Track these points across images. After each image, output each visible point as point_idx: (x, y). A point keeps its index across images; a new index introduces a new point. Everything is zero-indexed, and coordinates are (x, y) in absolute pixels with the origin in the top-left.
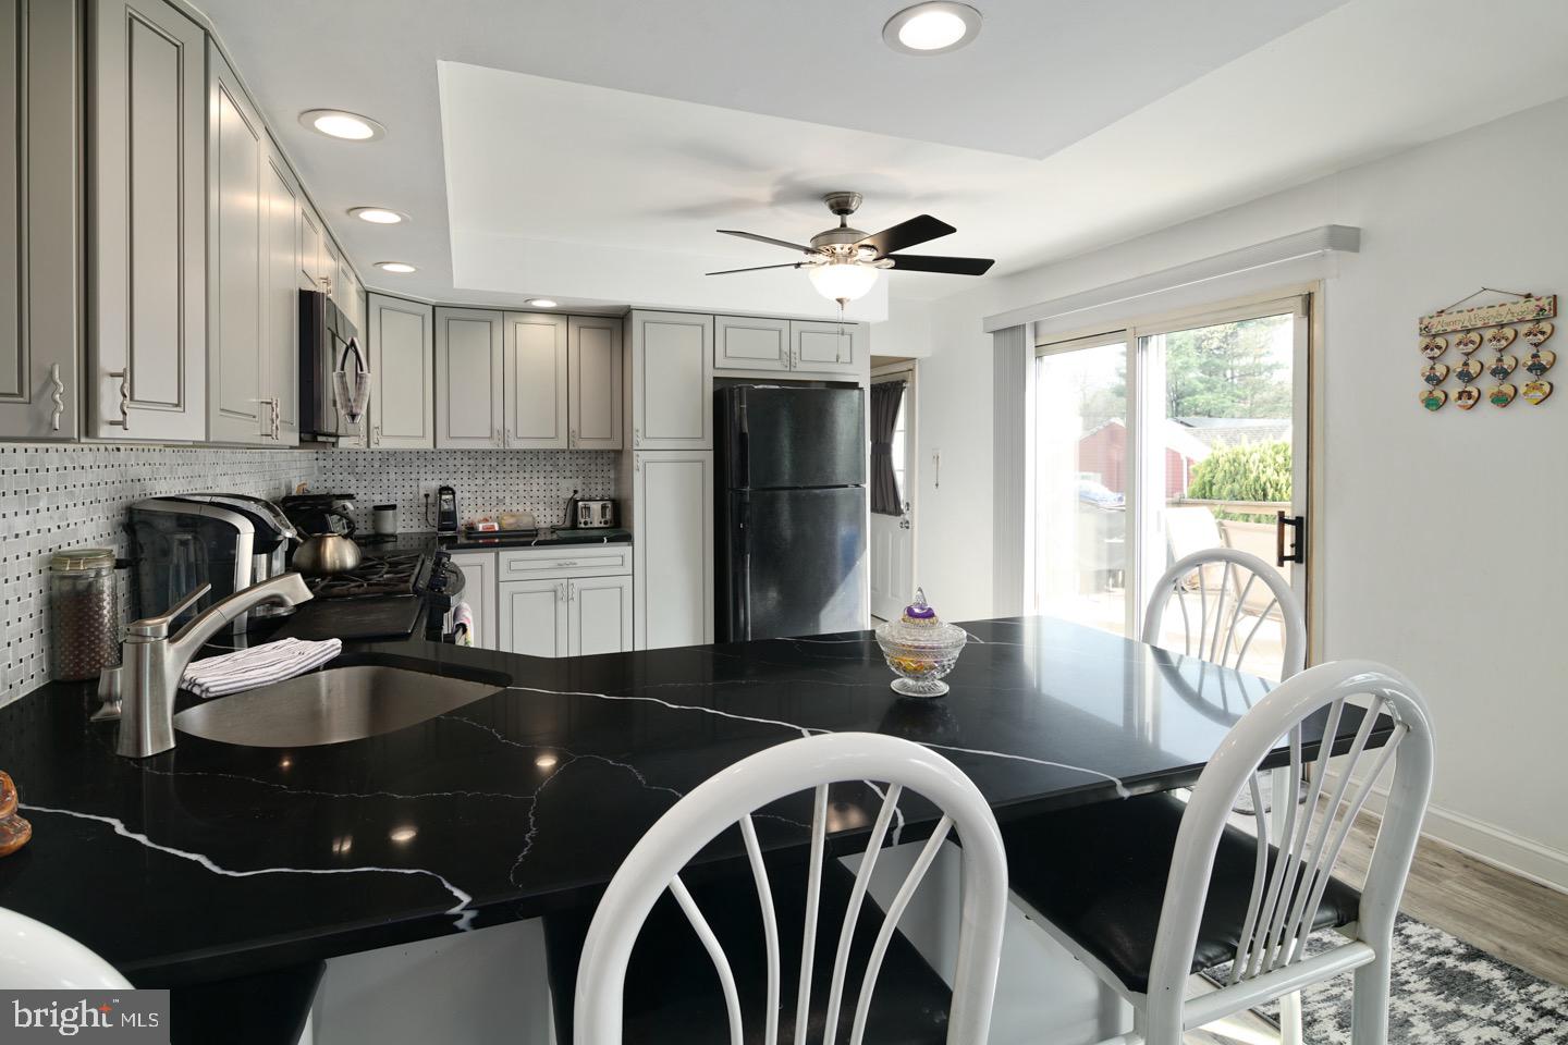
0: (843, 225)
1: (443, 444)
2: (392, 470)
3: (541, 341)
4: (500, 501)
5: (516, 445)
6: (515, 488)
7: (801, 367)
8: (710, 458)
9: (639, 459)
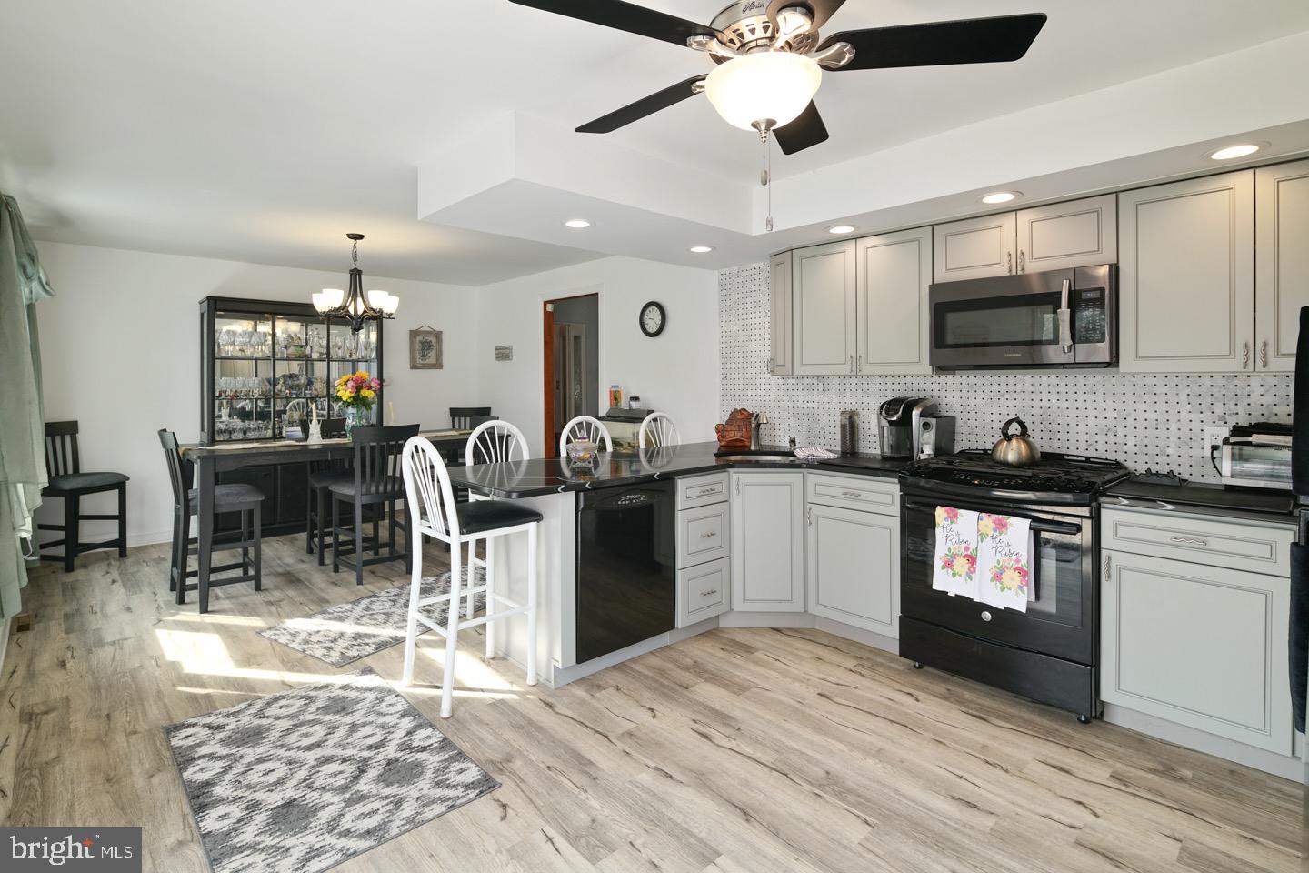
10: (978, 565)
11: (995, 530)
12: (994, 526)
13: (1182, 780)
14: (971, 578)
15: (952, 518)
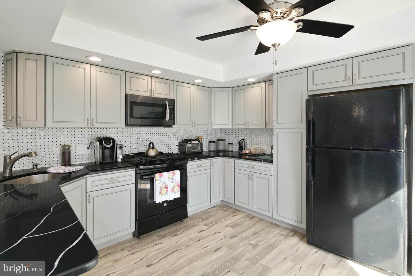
2: (234, 134)
4: (257, 144)
5: (251, 126)
8: (304, 131)
9: (275, 131)
10: (168, 189)
11: (172, 176)
12: (172, 175)
13: (206, 219)
14: (167, 194)
15: (161, 176)
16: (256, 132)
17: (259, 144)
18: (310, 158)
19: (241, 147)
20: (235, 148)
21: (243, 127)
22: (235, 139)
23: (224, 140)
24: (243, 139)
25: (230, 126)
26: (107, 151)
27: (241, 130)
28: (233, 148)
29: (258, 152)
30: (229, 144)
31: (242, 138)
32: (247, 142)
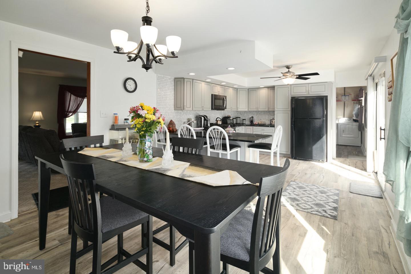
0: (289, 71)
1: (249, 110)
2: (246, 114)
3: (264, 93)
4: (261, 119)
5: (260, 110)
6: (263, 117)
7: (311, 93)
8: (290, 112)
9: (276, 112)
16: (260, 113)
17: (262, 119)
18: (293, 123)
19: (252, 122)
20: (247, 122)
21: (255, 110)
22: (247, 117)
23: (240, 118)
24: (253, 117)
25: (247, 110)
26: (206, 121)
27: (251, 112)
28: (246, 121)
29: (263, 123)
30: (243, 120)
31: (251, 116)
32: (255, 118)
